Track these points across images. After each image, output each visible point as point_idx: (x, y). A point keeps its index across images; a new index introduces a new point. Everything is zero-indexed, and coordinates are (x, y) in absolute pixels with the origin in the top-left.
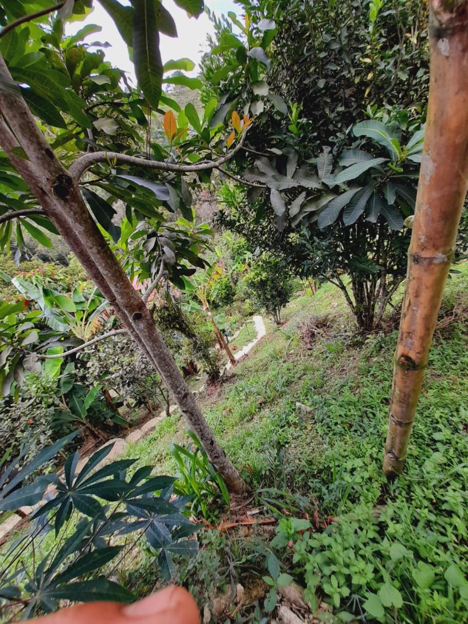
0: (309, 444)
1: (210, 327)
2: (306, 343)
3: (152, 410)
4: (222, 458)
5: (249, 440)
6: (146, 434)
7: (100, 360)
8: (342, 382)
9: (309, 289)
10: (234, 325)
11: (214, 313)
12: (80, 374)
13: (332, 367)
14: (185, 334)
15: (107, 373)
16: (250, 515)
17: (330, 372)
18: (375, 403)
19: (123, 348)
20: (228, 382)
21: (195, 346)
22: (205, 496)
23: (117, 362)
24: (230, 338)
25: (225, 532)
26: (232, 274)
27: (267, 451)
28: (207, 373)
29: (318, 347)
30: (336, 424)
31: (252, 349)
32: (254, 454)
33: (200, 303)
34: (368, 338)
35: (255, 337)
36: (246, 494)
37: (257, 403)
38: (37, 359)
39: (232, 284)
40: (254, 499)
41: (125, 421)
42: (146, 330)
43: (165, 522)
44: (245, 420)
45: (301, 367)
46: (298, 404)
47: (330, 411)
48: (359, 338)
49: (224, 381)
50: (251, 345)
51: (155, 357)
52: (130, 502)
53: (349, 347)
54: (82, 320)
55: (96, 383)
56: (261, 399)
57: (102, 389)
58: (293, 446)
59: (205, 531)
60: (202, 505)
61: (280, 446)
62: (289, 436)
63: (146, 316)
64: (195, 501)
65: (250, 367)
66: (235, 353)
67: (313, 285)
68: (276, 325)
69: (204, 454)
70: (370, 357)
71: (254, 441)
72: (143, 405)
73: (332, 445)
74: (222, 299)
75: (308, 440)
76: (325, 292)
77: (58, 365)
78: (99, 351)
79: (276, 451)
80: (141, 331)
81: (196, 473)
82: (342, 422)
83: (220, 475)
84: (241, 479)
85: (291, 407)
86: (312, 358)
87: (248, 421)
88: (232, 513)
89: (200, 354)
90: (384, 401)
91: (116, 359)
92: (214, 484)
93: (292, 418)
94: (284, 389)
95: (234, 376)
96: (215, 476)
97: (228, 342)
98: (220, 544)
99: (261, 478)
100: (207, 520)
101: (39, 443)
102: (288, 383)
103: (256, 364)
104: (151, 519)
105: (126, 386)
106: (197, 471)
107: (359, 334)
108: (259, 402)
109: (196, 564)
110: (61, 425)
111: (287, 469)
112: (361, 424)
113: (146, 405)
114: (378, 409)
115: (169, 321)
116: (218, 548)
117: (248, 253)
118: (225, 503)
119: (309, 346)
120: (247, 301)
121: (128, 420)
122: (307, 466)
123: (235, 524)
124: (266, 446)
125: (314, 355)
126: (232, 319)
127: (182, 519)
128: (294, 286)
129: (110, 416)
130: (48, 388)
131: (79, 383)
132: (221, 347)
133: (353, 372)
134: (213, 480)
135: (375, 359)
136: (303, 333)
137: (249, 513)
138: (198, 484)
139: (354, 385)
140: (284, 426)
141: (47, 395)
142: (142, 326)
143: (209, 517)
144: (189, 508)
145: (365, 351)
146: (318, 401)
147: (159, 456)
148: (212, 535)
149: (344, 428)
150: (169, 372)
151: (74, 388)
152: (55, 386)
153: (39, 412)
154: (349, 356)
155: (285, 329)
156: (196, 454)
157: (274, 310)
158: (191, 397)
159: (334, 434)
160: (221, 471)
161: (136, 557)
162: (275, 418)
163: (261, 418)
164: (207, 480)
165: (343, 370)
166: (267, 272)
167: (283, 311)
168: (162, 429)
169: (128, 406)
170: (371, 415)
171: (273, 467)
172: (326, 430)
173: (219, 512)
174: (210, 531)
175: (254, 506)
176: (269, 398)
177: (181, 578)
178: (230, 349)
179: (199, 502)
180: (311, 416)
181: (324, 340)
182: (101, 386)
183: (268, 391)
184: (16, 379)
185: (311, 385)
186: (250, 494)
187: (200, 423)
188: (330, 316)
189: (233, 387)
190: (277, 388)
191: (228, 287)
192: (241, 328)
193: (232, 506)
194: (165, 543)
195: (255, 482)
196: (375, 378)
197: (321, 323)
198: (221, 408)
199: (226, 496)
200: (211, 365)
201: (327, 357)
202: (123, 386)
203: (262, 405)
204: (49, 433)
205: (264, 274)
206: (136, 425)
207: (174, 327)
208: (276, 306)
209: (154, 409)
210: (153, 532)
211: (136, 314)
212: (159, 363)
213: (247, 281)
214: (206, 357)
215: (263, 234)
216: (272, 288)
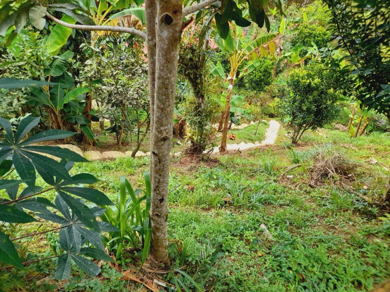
0: (250, 267)
1: (222, 101)
2: (312, 178)
3: (120, 142)
4: (162, 220)
5: (194, 224)
6: (104, 160)
7: (99, 64)
8: (324, 237)
9: (355, 129)
10: (247, 116)
11: (235, 91)
12: (75, 66)
13: (323, 217)
14: (195, 89)
15: (100, 81)
16: (156, 284)
17: (318, 220)
18: (345, 279)
19: (126, 66)
20: (207, 164)
21: (196, 108)
22: (127, 241)
23: (114, 76)
24: (233, 126)
25: (127, 281)
26: (281, 60)
27: (204, 245)
28: (192, 142)
29: (323, 190)
30: (290, 268)
31: (250, 150)
32: (191, 239)
33: (228, 71)
34: (385, 216)
35: (260, 140)
36: (163, 265)
37: (223, 199)
38: (44, 15)
39: (273, 72)
40: (167, 274)
41: (92, 137)
42: (166, 42)
43: (82, 233)
44: (202, 206)
45: (290, 197)
46: (263, 226)
47: (292, 253)
48: (375, 210)
49: (203, 160)
50: (250, 145)
51: (159, 78)
52: (61, 194)
53: (356, 211)
54: (103, 13)
55: (84, 84)
56: (229, 198)
57: (87, 93)
58: (232, 257)
59: (110, 267)
60: (120, 246)
61: (220, 248)
62: (235, 247)
63: (176, 25)
64: (115, 239)
65: (237, 164)
66: (229, 143)
67: (362, 128)
68: (290, 142)
69: (148, 205)
70: (374, 235)
71: (199, 229)
72: (115, 134)
73: (272, 282)
74: (251, 81)
75: (250, 263)
76: (372, 142)
77: (60, 44)
78: (103, 54)
79: (214, 250)
80: (161, 40)
81: (130, 218)
82: (296, 271)
83: (151, 232)
84: (167, 251)
85: (254, 224)
86: (308, 197)
87: (203, 209)
88: (141, 271)
89: (197, 119)
90: (356, 283)
91: (115, 73)
92: (140, 238)
93: (248, 234)
94: (257, 204)
95: (216, 161)
96: (146, 231)
97: (230, 128)
98: (116, 286)
99: (185, 262)
100: (117, 260)
101: (11, 104)
102: (266, 203)
103: (244, 165)
104: (71, 223)
105: (110, 105)
106: (133, 216)
107: (377, 206)
108: (226, 199)
109: (87, 286)
110: (37, 103)
111: (214, 271)
112: (316, 285)
113: (117, 135)
114: (344, 286)
115: (187, 65)
116: (112, 288)
117: (315, 47)
118: (140, 258)
119: (312, 183)
120: (277, 100)
121: (95, 138)
122: (235, 283)
123: (138, 281)
124: (207, 240)
125: (312, 195)
126: (249, 108)
127: (98, 241)
128: (341, 114)
129: (81, 123)
130: (41, 60)
131: (70, 74)
132: (220, 129)
133: (342, 236)
134: (142, 232)
135: (378, 240)
136: (315, 167)
137: (155, 281)
138: (127, 227)
139: (335, 248)
140: (236, 236)
141: (38, 67)
142: (165, 34)
143: (120, 259)
144: (107, 240)
145: (372, 226)
146: (286, 237)
147: (105, 184)
148: (115, 275)
149: (295, 277)
150: (164, 104)
151: (62, 77)
152: (48, 63)
153: (23, 77)
154: (350, 220)
155: (298, 151)
156: (141, 200)
157: (300, 126)
158: (169, 145)
159: (281, 276)
160: (155, 230)
161: (42, 247)
162: (231, 223)
163: (218, 215)
164: (137, 229)
165: (333, 228)
166: (322, 79)
167: (309, 133)
168: (121, 163)
169: (102, 126)
170: (332, 286)
171: (203, 261)
172: (275, 266)
173: (131, 262)
174: (114, 270)
175: (164, 279)
176: (238, 202)
177: (69, 287)
178: (228, 136)
179: (119, 241)
180: (269, 244)
181: (335, 187)
182: (87, 91)
183: (241, 196)
184: (16, 24)
185: (289, 219)
186: (167, 268)
187: (162, 174)
188: (358, 169)
189: (209, 171)
190: (252, 200)
191: (266, 72)
192: (252, 123)
193: (146, 265)
194: (73, 250)
195: (178, 261)
196: (363, 257)
197: (343, 169)
198: (186, 181)
199: (146, 253)
200: (201, 136)
201: (324, 205)
202: (108, 103)
203: (226, 204)
204: (24, 102)
205: (317, 80)
206: (99, 147)
207: (188, 75)
208: (304, 123)
209: (122, 143)
210: (67, 234)
211: (167, 15)
212: (159, 88)
213: (292, 76)
214: (201, 125)
215: (355, 26)
216: (315, 101)
